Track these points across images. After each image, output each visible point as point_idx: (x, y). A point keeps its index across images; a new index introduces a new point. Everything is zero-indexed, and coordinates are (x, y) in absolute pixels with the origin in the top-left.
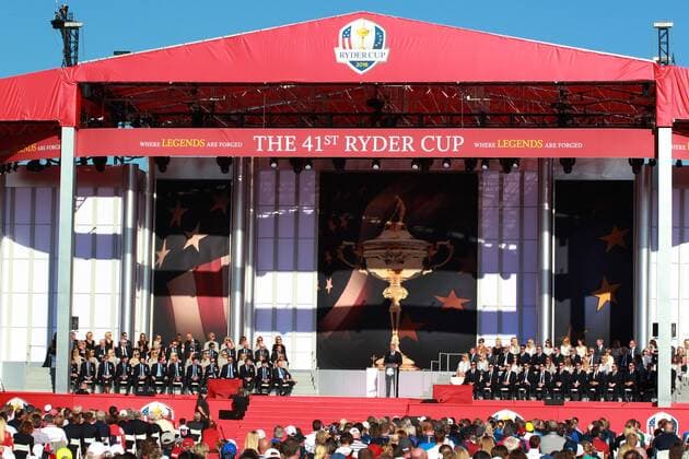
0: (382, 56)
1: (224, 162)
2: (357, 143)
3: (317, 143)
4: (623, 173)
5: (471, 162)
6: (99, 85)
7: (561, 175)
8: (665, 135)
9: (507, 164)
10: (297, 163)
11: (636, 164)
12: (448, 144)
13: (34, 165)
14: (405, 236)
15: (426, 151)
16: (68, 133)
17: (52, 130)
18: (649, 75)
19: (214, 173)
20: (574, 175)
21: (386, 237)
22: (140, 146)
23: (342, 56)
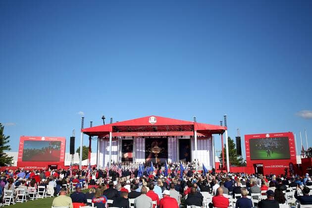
0: (155, 122)
1: (133, 137)
2: (152, 134)
3: (146, 134)
4: (189, 138)
5: (167, 137)
6: (115, 126)
7: (180, 138)
8: (195, 132)
9: (173, 137)
10: (143, 137)
11: (191, 137)
12: (165, 134)
13: (105, 138)
14: (157, 147)
15: (162, 135)
16: (111, 133)
17: (108, 133)
18: (193, 124)
19: (131, 139)
20: (183, 138)
21: (155, 147)
22: (120, 135)
23: (150, 122)
